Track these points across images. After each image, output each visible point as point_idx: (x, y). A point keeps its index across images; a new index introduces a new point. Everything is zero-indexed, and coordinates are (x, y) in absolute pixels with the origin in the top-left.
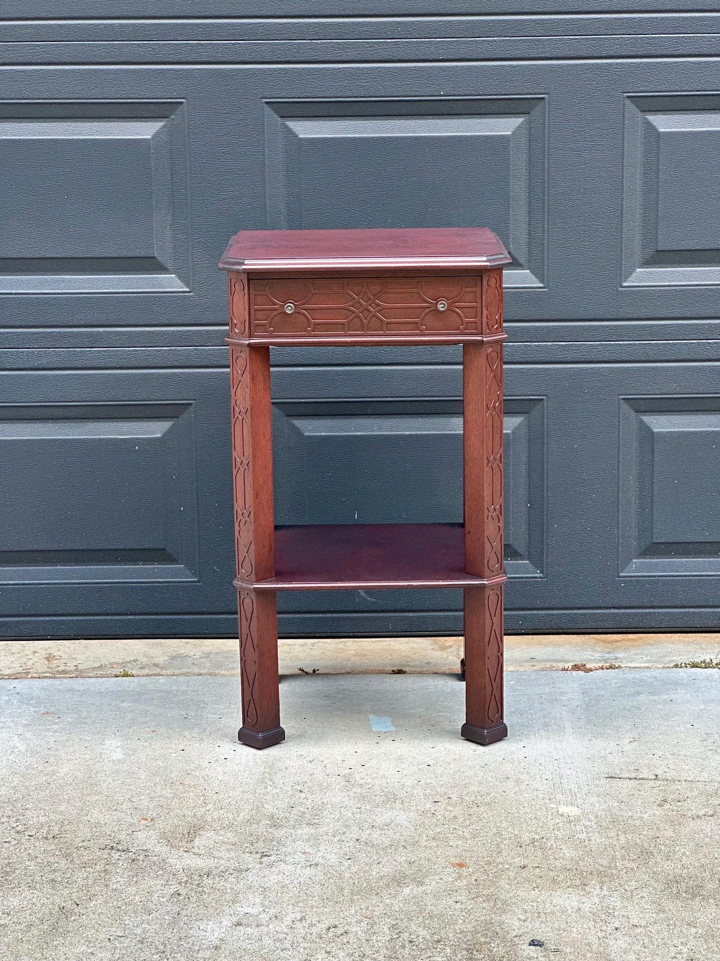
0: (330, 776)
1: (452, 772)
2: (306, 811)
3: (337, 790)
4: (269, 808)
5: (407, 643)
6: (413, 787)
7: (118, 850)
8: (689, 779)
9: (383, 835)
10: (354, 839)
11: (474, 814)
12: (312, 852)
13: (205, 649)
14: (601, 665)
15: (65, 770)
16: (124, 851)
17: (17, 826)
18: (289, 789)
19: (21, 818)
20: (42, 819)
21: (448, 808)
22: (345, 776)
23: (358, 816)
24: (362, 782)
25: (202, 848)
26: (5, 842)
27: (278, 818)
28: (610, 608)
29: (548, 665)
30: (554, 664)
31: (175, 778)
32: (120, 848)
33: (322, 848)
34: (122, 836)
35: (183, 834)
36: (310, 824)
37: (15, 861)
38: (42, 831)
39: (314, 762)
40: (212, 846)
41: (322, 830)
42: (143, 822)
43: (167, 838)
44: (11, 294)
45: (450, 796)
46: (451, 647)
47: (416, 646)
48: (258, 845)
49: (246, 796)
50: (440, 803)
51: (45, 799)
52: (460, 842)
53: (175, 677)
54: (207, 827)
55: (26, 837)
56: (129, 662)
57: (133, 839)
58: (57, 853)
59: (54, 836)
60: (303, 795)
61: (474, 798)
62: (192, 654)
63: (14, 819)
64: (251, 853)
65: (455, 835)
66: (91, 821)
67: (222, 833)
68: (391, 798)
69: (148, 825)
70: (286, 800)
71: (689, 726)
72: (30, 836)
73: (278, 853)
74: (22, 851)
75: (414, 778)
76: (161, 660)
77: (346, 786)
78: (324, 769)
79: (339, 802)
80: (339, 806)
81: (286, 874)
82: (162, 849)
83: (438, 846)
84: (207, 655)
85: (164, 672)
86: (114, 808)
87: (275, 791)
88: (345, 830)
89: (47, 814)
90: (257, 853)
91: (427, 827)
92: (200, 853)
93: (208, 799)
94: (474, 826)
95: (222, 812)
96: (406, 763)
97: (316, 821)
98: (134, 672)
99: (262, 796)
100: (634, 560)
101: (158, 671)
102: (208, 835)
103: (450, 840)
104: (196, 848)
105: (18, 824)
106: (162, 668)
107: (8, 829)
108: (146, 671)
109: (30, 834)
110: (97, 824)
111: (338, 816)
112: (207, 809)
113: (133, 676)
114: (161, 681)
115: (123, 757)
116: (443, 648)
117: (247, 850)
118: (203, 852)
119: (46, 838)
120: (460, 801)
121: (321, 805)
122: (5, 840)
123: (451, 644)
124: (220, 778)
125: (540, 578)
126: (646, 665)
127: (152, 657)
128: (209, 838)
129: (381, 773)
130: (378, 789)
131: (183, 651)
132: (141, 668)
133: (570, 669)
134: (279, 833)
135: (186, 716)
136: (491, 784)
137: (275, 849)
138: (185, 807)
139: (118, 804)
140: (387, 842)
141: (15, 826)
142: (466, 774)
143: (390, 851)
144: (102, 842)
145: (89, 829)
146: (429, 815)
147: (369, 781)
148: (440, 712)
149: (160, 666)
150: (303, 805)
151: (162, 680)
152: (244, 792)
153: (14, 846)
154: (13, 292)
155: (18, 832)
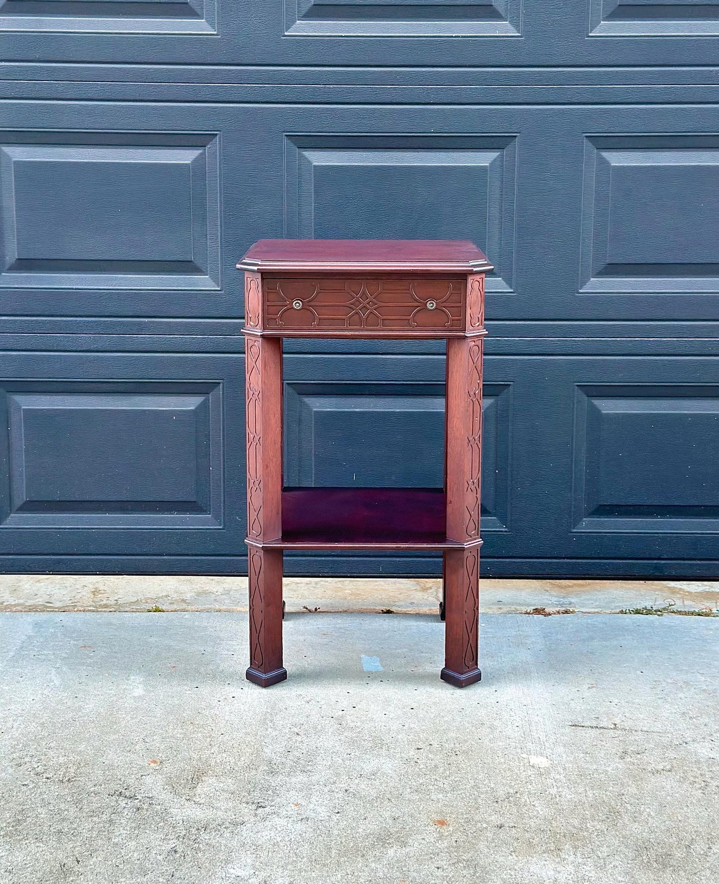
0: (324, 718)
1: (432, 717)
2: (301, 756)
3: (330, 733)
4: (268, 752)
5: (395, 583)
6: (398, 733)
7: (126, 797)
8: (645, 729)
9: (370, 785)
10: (343, 790)
11: (453, 764)
12: (303, 804)
13: (226, 586)
14: (557, 609)
15: (91, 706)
16: (131, 797)
17: (38, 766)
18: (287, 732)
19: (43, 757)
20: (61, 760)
21: (430, 756)
22: (338, 719)
23: (347, 763)
24: (352, 725)
25: (203, 796)
26: (23, 785)
27: (275, 764)
28: (564, 558)
29: (513, 608)
30: (518, 607)
31: (187, 717)
32: (128, 794)
33: (313, 800)
34: (131, 781)
35: (187, 780)
36: (304, 771)
37: (28, 807)
38: (60, 773)
39: (311, 703)
40: (212, 795)
41: (314, 778)
42: (152, 765)
43: (172, 785)
44: (73, 289)
45: (431, 743)
46: (431, 588)
47: (402, 586)
48: (255, 794)
49: (248, 739)
50: (422, 750)
51: (68, 737)
52: (440, 796)
53: (198, 613)
54: (210, 772)
55: (44, 780)
56: (162, 597)
57: (141, 785)
58: (69, 800)
59: (69, 779)
60: (299, 738)
61: (453, 745)
62: (215, 590)
63: (36, 759)
64: (247, 803)
65: (436, 787)
66: (106, 763)
67: (223, 779)
68: (378, 744)
69: (157, 768)
70: (284, 744)
71: (639, 672)
72: (48, 778)
73: (273, 804)
74: (37, 795)
75: (398, 722)
76: (188, 596)
77: (338, 730)
78: (320, 710)
79: (331, 747)
80: (331, 751)
81: (279, 829)
82: (165, 796)
83: (420, 800)
84: (227, 592)
85: (189, 608)
86: (128, 749)
87: (274, 734)
88: (335, 779)
89: (67, 754)
90: (253, 803)
91: (410, 777)
92: (201, 802)
93: (213, 741)
94: (453, 777)
95: (225, 756)
96: (392, 705)
97: (309, 768)
98: (164, 608)
99: (262, 738)
100: (584, 519)
101: (184, 606)
102: (210, 781)
103: (432, 792)
104: (197, 797)
105: (39, 764)
106: (188, 604)
107: (29, 770)
108: (175, 607)
109: (48, 776)
110: (111, 767)
111: (330, 763)
112: (212, 751)
113: (163, 611)
114: (187, 617)
115: (144, 693)
116: (425, 589)
117: (244, 800)
118: (203, 801)
119: (62, 781)
120: (440, 749)
121: (315, 749)
122: (24, 783)
123: (430, 585)
124: (226, 719)
125: (506, 532)
126: (596, 610)
127: (181, 593)
128: (210, 785)
129: (370, 715)
130: (367, 733)
131: (207, 588)
132: (171, 603)
133: (531, 613)
134: (275, 781)
135: (204, 652)
136: (468, 730)
137: (270, 799)
138: (192, 749)
139: (132, 744)
140: (374, 793)
141: (36, 766)
142: (446, 719)
143: (376, 805)
144: (114, 786)
145: (103, 772)
146: (412, 763)
147: (359, 724)
148: (422, 652)
149: (187, 601)
150: (299, 750)
151: (187, 615)
152: (247, 734)
153: (30, 789)
154: (74, 287)
155: (37, 774)
